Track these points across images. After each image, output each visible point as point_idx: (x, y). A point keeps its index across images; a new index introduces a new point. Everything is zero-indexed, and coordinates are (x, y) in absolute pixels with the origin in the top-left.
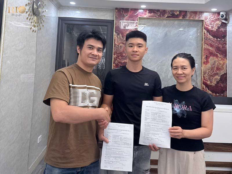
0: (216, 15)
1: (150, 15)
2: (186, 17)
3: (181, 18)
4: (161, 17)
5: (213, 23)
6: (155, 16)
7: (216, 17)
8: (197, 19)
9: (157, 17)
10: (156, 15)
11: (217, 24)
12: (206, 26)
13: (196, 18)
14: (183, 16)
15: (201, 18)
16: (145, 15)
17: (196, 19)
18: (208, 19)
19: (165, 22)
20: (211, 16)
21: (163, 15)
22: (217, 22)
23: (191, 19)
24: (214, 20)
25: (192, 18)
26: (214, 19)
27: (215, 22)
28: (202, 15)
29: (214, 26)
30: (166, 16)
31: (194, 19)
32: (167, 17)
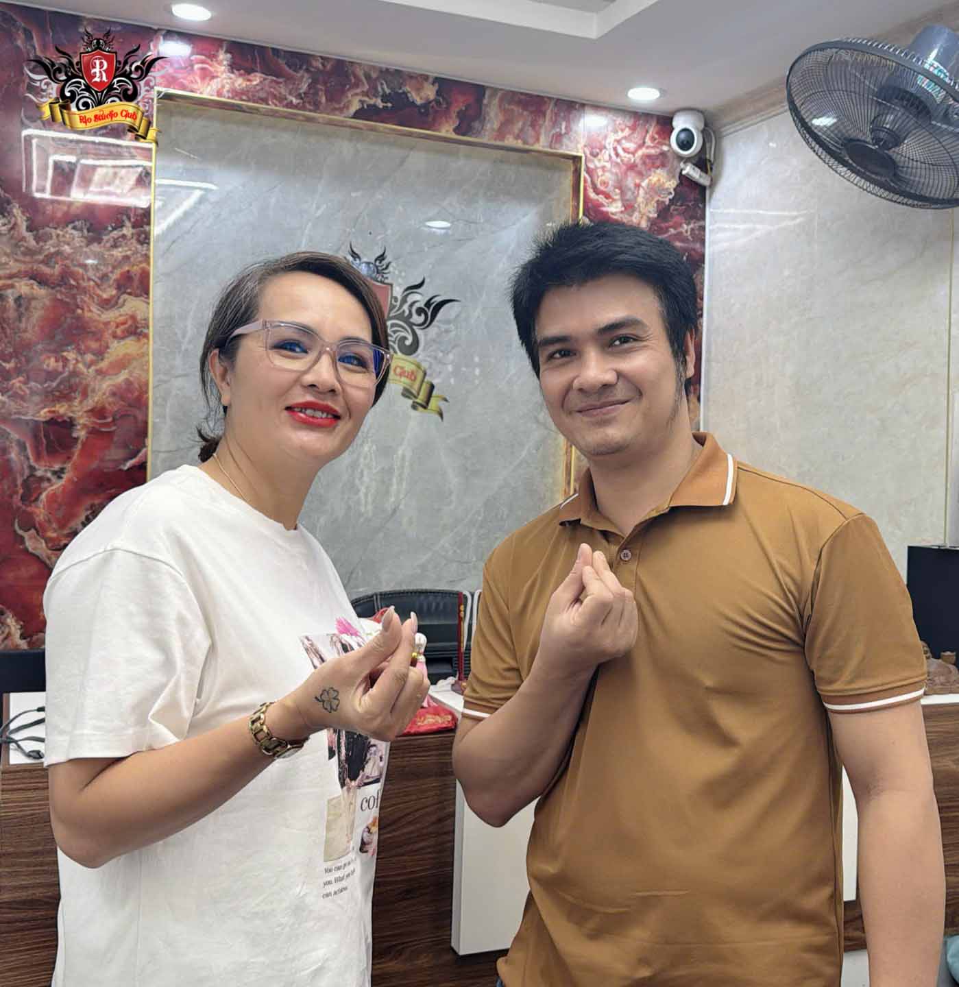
0: (652, 129)
1: (240, 83)
2: (476, 125)
3: (447, 130)
4: (316, 106)
5: (631, 181)
6: (281, 99)
7: (648, 142)
8: (542, 145)
9: (291, 105)
10: (283, 90)
11: (654, 190)
12: (592, 195)
13: (538, 140)
14: (462, 116)
15: (565, 141)
16: (203, 78)
17: (537, 147)
18: (605, 155)
19: (345, 148)
20: (620, 135)
21: (330, 99)
22: (654, 179)
23: (510, 141)
24: (638, 161)
25: (517, 137)
26: (640, 153)
27: (641, 174)
28: (574, 127)
29: (640, 199)
30: (355, 106)
31: (525, 142)
32: (357, 115)
